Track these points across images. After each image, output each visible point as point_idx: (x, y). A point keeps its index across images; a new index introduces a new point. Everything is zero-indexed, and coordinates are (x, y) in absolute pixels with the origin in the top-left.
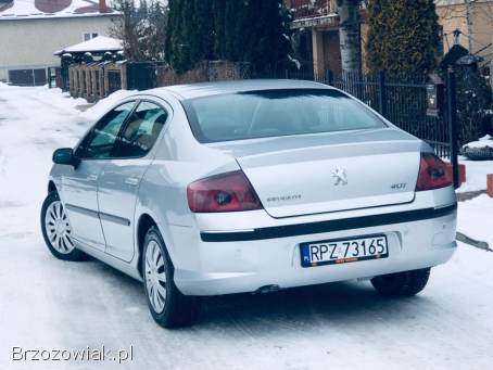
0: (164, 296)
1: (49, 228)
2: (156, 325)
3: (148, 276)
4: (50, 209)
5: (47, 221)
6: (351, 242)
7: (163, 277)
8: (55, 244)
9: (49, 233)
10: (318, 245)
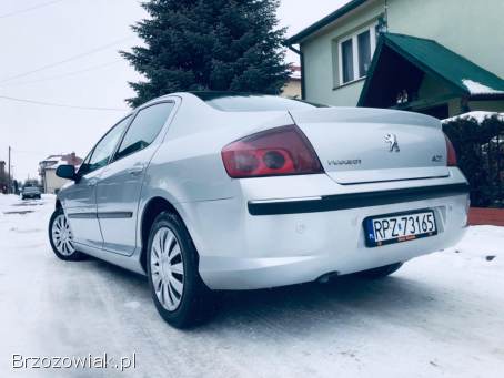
0: (180, 292)
1: (55, 236)
2: (165, 324)
3: (154, 269)
4: (56, 222)
5: (53, 231)
6: (408, 217)
7: (179, 268)
8: (59, 249)
9: (55, 241)
10: (380, 220)
